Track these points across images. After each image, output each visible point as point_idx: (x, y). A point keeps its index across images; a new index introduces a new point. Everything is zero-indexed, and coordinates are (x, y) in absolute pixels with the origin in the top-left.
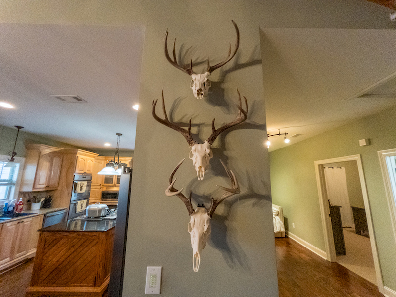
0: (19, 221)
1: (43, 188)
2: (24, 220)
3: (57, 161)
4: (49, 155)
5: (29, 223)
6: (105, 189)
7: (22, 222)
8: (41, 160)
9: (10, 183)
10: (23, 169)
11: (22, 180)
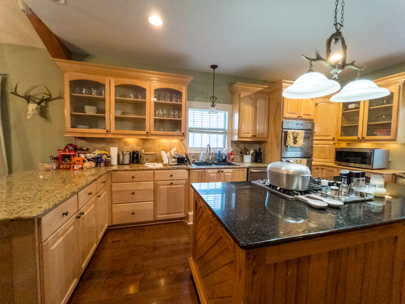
0: (219, 170)
1: (249, 138)
2: (225, 170)
3: (261, 104)
4: (250, 97)
5: (230, 174)
6: (344, 145)
7: (222, 172)
8: (241, 103)
9: (224, 132)
10: (231, 117)
11: (232, 130)
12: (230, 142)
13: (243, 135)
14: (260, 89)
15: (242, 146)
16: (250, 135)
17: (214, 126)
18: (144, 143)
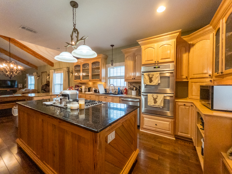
8: (126, 60)
17: (119, 75)
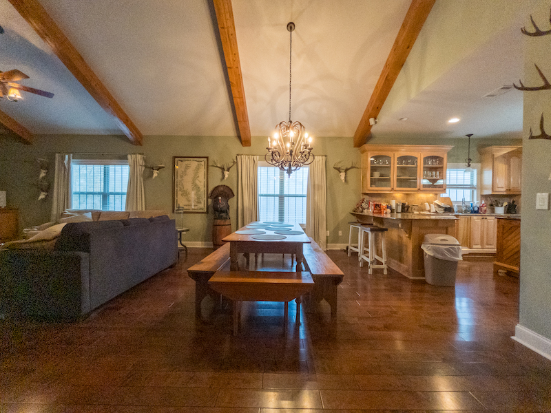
0: (483, 217)
1: (503, 192)
3: (515, 161)
4: (504, 156)
5: (492, 221)
7: (486, 218)
8: (496, 163)
9: (472, 187)
10: (480, 174)
11: (481, 185)
12: (480, 196)
13: (497, 189)
14: (514, 149)
15: (493, 199)
16: (504, 190)
17: (460, 182)
18: (407, 198)
